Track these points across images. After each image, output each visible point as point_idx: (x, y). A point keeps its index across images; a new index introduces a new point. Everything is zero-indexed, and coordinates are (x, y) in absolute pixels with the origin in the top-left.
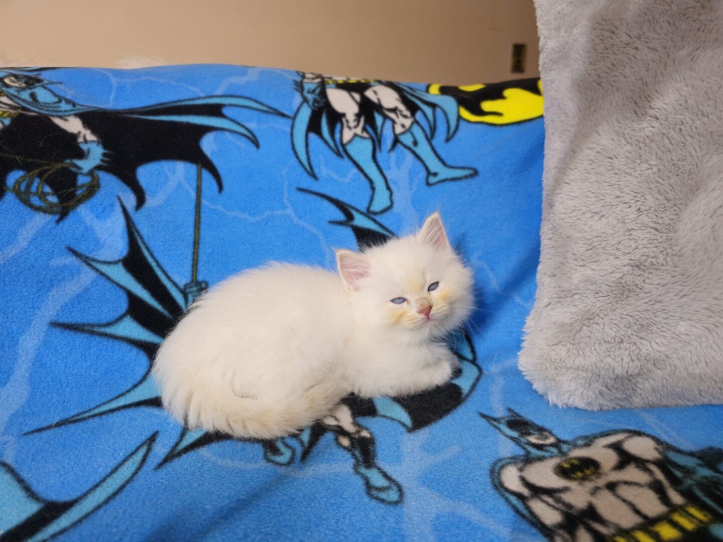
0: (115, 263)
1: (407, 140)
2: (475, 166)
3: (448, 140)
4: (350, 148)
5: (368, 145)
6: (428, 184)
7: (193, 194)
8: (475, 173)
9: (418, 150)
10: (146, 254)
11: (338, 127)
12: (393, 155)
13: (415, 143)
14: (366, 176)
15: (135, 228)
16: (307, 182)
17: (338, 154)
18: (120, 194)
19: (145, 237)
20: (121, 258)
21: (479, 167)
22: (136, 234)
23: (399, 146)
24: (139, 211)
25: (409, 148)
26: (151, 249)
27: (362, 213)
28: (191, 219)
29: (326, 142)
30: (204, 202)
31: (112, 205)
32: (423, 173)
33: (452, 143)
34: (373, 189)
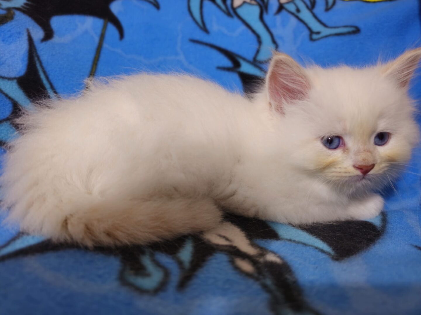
0: (10, 79)
1: (291, 7)
2: (357, 24)
3: (327, 9)
4: (240, 11)
5: (256, 10)
6: (311, 39)
7: (97, 39)
8: (357, 31)
9: (301, 15)
10: (42, 76)
12: (279, 18)
13: (298, 10)
14: (254, 31)
15: (37, 53)
16: (200, 35)
17: (229, 14)
18: (30, 28)
19: (43, 62)
20: (17, 76)
21: (361, 26)
22: (36, 59)
23: (284, 12)
24: (44, 43)
25: (292, 14)
26: (48, 73)
27: (249, 62)
28: (91, 56)
29: (218, 6)
30: (105, 45)
31: (20, 33)
32: (306, 32)
33: (331, 12)
34: (260, 43)
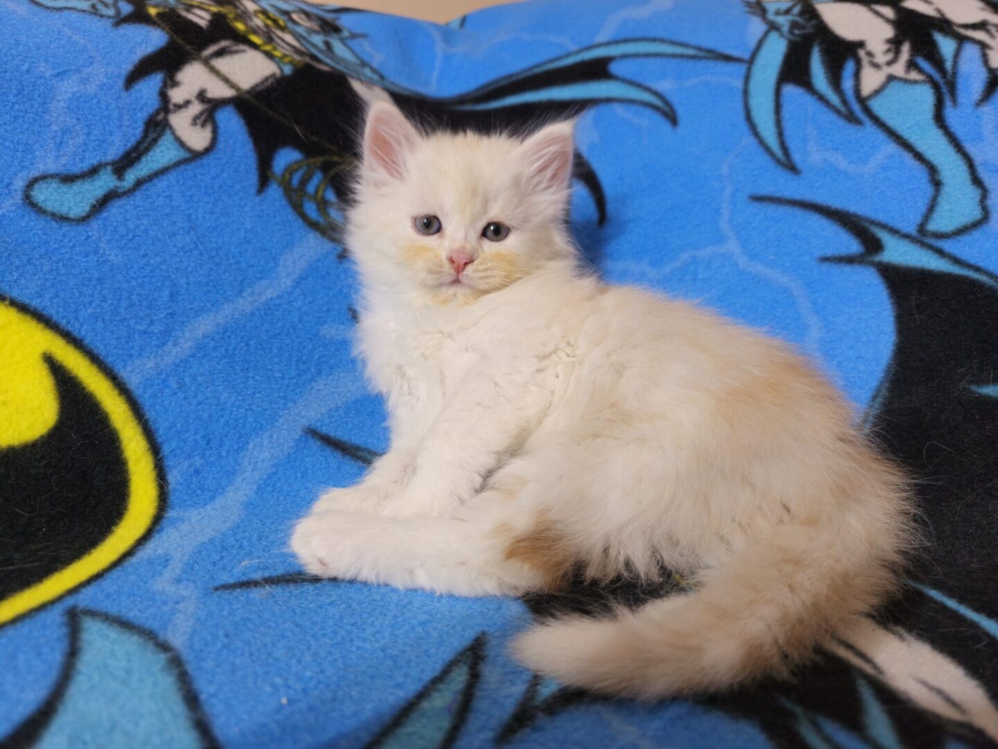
11: (850, 67)
12: (987, 113)
17: (851, 118)
27: (906, 236)
29: (821, 98)
34: (937, 184)
